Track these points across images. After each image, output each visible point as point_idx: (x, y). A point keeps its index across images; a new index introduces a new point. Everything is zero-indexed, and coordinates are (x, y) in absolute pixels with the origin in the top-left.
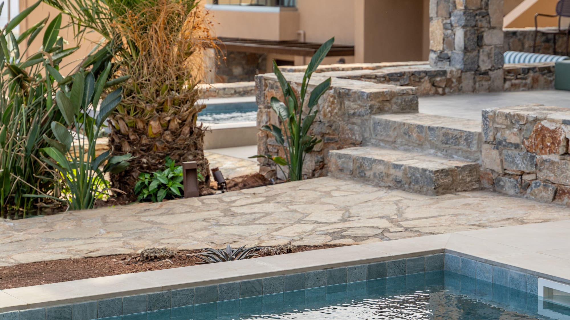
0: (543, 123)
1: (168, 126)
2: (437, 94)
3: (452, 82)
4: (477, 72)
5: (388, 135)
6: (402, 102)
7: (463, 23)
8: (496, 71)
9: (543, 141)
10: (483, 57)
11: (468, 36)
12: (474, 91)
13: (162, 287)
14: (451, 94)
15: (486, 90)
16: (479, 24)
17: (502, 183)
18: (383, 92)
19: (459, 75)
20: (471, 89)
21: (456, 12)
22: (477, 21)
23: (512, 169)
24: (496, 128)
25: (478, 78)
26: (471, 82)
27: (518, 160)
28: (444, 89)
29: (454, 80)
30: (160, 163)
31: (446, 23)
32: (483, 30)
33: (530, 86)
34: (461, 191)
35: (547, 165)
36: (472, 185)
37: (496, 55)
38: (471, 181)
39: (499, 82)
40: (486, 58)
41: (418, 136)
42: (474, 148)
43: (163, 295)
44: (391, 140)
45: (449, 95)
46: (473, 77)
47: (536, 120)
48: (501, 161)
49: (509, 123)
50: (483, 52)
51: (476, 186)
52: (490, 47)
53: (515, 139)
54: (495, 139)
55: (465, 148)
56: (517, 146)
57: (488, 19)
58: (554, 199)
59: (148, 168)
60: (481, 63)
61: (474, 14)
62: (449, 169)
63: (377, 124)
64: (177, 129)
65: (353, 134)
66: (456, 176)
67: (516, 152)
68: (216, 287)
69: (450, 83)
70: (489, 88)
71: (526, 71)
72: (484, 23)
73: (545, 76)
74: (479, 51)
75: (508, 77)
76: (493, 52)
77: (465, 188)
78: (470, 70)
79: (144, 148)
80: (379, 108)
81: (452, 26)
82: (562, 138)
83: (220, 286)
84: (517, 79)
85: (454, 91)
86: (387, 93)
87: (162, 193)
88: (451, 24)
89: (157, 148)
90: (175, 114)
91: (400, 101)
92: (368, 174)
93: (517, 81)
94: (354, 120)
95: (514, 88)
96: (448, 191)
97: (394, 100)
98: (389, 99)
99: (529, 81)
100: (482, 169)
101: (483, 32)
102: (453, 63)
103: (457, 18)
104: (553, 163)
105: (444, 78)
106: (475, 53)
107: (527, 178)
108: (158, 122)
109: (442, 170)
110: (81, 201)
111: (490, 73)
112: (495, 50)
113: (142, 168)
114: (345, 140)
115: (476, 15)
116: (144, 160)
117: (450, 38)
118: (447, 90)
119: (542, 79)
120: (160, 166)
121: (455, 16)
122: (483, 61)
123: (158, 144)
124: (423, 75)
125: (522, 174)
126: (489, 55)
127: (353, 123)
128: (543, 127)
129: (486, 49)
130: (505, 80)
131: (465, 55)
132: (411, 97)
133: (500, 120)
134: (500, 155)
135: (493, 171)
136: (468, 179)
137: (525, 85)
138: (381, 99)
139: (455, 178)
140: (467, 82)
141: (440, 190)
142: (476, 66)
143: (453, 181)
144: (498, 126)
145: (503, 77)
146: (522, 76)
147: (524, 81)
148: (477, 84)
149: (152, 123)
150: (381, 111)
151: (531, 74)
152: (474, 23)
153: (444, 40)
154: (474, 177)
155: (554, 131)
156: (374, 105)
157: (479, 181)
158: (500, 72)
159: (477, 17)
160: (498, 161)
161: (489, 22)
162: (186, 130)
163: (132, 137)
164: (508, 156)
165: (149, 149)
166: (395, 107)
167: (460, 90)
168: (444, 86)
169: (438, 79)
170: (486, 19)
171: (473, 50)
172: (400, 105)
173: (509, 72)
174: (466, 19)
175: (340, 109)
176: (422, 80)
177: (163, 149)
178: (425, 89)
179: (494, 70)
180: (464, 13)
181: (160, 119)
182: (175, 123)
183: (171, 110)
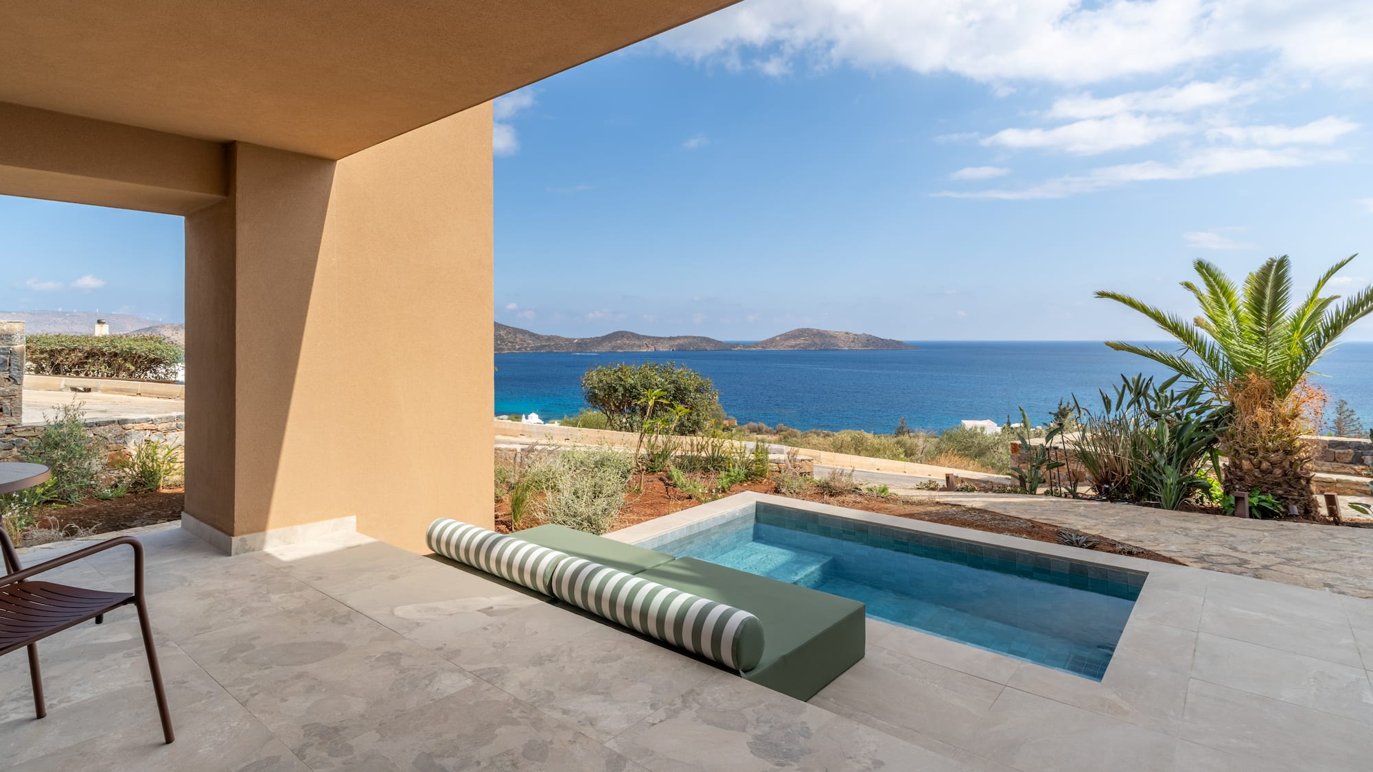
1: (1259, 466)
64: (1268, 469)
79: (1238, 478)
90: (1263, 458)
108: (1248, 462)
110: (1168, 502)
123: (1247, 477)
149: (1244, 461)
177: (1251, 481)
181: (1250, 460)
182: (1265, 465)
183: (1261, 454)
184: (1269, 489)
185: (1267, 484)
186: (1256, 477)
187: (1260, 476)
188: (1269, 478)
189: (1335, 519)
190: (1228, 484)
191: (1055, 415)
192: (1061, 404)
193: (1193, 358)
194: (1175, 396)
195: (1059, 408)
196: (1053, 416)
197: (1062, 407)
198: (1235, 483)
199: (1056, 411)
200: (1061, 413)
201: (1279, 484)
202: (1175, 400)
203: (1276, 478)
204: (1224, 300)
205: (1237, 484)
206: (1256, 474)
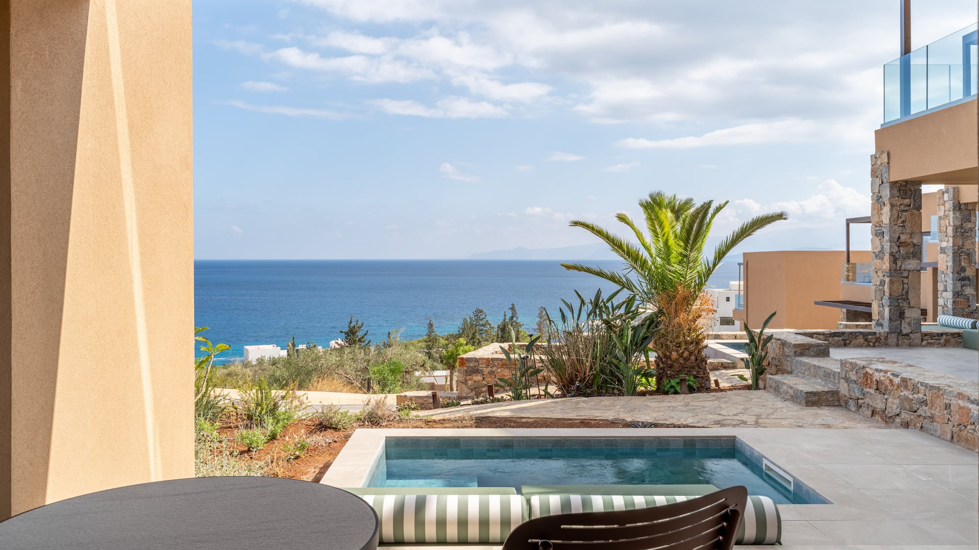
0: (867, 369)
1: (682, 355)
2: (868, 346)
3: (881, 339)
4: (900, 333)
5: (802, 369)
6: (817, 351)
7: (888, 304)
8: (915, 334)
9: (867, 380)
10: (903, 325)
11: (893, 312)
12: (898, 345)
13: (561, 437)
14: (880, 346)
15: (907, 345)
16: (901, 304)
17: (849, 403)
18: (804, 344)
19: (886, 335)
20: (895, 344)
21: (885, 297)
22: (899, 303)
23: (853, 396)
24: (846, 370)
25: (900, 338)
26: (895, 341)
27: (856, 391)
28: (874, 343)
29: (882, 338)
30: (677, 375)
31: (880, 304)
32: (904, 308)
33: (943, 344)
34: (825, 406)
35: (869, 395)
36: (834, 403)
37: (914, 324)
38: (833, 400)
39: (918, 341)
40: (907, 326)
41: (814, 371)
42: (837, 381)
43: (561, 440)
44: (803, 372)
45: (878, 347)
46: (896, 337)
47: (864, 367)
48: (849, 390)
49: (852, 368)
50: (904, 322)
51: (837, 403)
52: (910, 319)
53: (854, 378)
54: (846, 377)
55: (833, 380)
56: (855, 382)
57: (908, 302)
58: (872, 416)
59: (670, 377)
60: (903, 329)
61: (897, 299)
62: (817, 392)
63: (797, 362)
64: (687, 357)
65: (788, 367)
66: (822, 396)
67: (855, 386)
68: (591, 440)
69: (879, 340)
70: (909, 344)
71: (940, 335)
72: (905, 304)
73: (955, 339)
74: (901, 322)
75: (925, 338)
76: (912, 322)
77: (828, 404)
78: (894, 333)
79: (669, 366)
80: (801, 353)
81: (883, 305)
82: (874, 379)
83: (593, 440)
84: (932, 339)
85: (882, 345)
86: (807, 344)
87: (672, 390)
88: (882, 304)
89: (675, 366)
90: (685, 349)
91: (816, 350)
92: (781, 390)
93: (932, 341)
94: (788, 359)
95: (930, 345)
96: (815, 405)
97: (811, 349)
98: (808, 348)
99: (942, 341)
100: (840, 394)
101: (904, 309)
102: (884, 328)
103: (885, 301)
104: (871, 394)
105: (874, 336)
106: (898, 322)
107: (860, 401)
108: (676, 353)
109: (811, 392)
110: (629, 391)
111: (910, 335)
112: (914, 321)
113: (667, 376)
114: (785, 370)
115: (899, 299)
116: (669, 372)
117: (882, 313)
118: (876, 344)
119: (953, 340)
120: (676, 376)
121: (884, 300)
122: (905, 327)
123: (675, 364)
124: (858, 334)
125: (858, 399)
126: (909, 324)
127: (788, 361)
128: (867, 372)
129: (907, 320)
130: (922, 340)
131: (890, 324)
132: (824, 347)
133: (848, 365)
134: (849, 386)
135: (845, 396)
136: (831, 399)
137: (939, 344)
138: (802, 348)
139: (820, 397)
140: (893, 339)
141: (809, 403)
142: (899, 331)
143: (819, 399)
144: (847, 369)
145: (921, 338)
146: (937, 338)
147: (938, 341)
148: (900, 341)
149: (673, 353)
150: (802, 354)
151: (944, 337)
152: (897, 304)
153: (879, 313)
154: (836, 398)
155: (871, 375)
156: (797, 351)
157: (839, 401)
158: (919, 335)
159: (899, 301)
160: (847, 390)
161: (909, 304)
162: (693, 358)
163: (664, 360)
164: (852, 387)
165: (671, 366)
166: (812, 353)
167: (886, 345)
168: (874, 342)
169: (870, 337)
170: (906, 302)
171: (896, 320)
172: (816, 352)
173: (926, 335)
174: (890, 301)
175: (783, 352)
176: (858, 337)
177: (679, 367)
178: (859, 342)
179: (914, 333)
180: (889, 298)
181: (677, 351)
182: (686, 354)
183: (684, 347)
184: (688, 371)
185: (687, 368)
186: (681, 364)
187: (683, 363)
188: (688, 364)
189: (719, 390)
190: (661, 371)
191: (346, 333)
192: (351, 322)
193: (634, 277)
194: (615, 306)
195: (350, 327)
196: (344, 334)
197: (352, 325)
198: (666, 370)
199: (347, 330)
200: (350, 331)
201: (693, 367)
202: (616, 308)
203: (692, 363)
204: (659, 230)
205: (668, 370)
206: (681, 361)
